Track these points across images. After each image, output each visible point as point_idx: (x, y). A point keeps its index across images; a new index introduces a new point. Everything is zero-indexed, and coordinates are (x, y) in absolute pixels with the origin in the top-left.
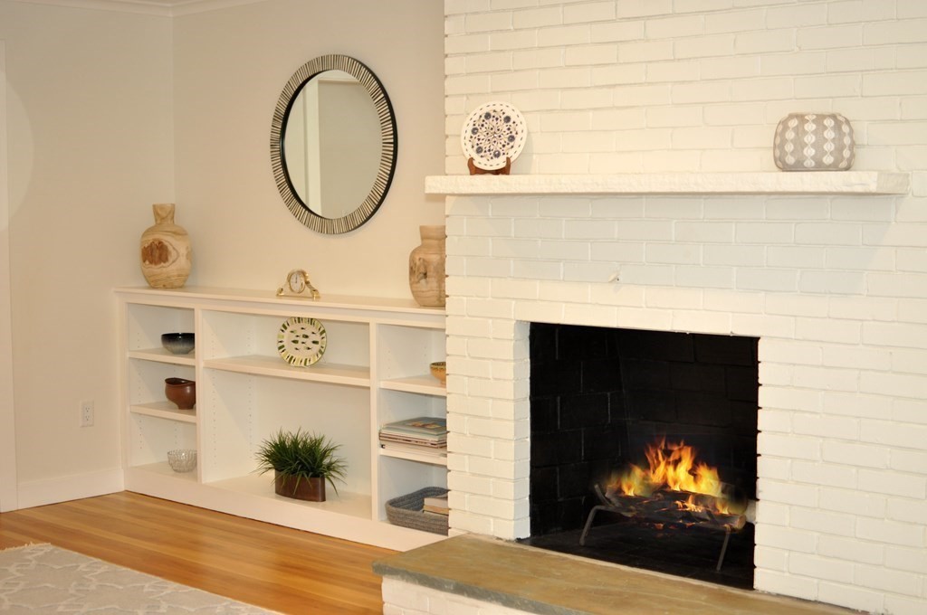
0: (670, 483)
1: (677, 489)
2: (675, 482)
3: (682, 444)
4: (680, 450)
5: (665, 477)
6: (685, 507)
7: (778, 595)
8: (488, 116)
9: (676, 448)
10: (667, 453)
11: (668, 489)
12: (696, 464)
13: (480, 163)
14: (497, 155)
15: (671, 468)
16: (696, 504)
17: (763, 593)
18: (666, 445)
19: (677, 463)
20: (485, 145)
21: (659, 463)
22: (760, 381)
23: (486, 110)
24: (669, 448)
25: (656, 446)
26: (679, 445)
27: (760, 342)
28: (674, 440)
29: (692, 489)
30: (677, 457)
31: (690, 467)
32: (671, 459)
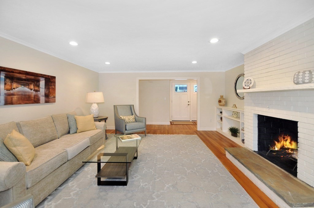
0: (285, 146)
1: (286, 147)
2: (286, 145)
3: (288, 136)
4: (287, 137)
5: (283, 144)
6: (289, 152)
7: (303, 181)
8: (247, 80)
9: (286, 137)
10: (284, 138)
11: (284, 147)
12: (291, 141)
13: (245, 87)
14: (248, 86)
15: (285, 142)
16: (291, 151)
17: (299, 179)
18: (284, 136)
19: (286, 140)
20: (246, 85)
21: (282, 140)
22: (298, 131)
23: (247, 79)
24: (285, 137)
25: (281, 136)
26: (287, 136)
27: (298, 123)
28: (286, 134)
29: (290, 147)
30: (286, 139)
31: (289, 142)
32: (285, 140)
